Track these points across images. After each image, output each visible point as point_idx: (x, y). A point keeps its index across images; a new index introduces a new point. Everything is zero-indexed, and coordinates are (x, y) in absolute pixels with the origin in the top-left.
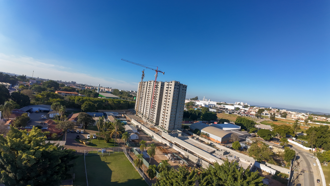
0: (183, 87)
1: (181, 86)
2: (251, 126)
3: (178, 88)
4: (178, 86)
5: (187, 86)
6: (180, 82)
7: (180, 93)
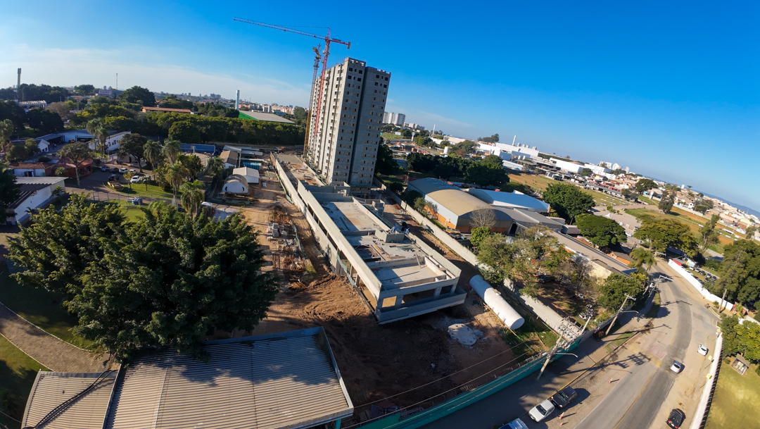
0: (378, 77)
1: (368, 73)
2: (580, 209)
3: (359, 80)
4: (361, 72)
5: (390, 75)
6: (365, 63)
7: (368, 92)
